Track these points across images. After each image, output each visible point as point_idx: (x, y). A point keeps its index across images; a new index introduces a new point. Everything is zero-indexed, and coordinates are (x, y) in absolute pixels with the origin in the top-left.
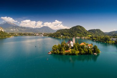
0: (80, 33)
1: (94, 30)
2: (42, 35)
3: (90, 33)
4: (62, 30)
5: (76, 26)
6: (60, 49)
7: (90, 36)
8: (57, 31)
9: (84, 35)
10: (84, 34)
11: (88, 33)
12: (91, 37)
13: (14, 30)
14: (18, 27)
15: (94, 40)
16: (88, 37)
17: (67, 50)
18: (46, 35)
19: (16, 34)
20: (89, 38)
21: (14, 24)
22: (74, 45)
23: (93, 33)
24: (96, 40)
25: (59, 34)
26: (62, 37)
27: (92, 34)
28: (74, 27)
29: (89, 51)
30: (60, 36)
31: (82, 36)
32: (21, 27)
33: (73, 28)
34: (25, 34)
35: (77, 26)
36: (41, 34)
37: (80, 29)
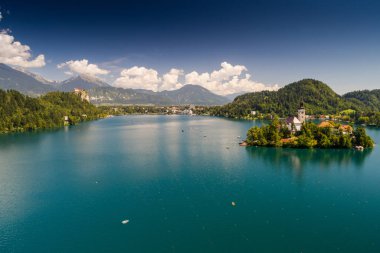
0: (316, 104)
1: (366, 92)
2: (191, 112)
3: (350, 104)
4: (253, 94)
5: (300, 83)
6: (269, 136)
7: (350, 111)
8: (236, 99)
9: (326, 108)
10: (329, 107)
11: (341, 104)
12: (352, 116)
13: (101, 97)
14: (112, 89)
15: (363, 122)
16: (343, 114)
17: (285, 137)
18: (203, 112)
19: (116, 109)
20: (345, 117)
21: (97, 81)
22: (303, 128)
23: (359, 102)
24: (371, 121)
25: (245, 106)
26: (256, 116)
27: (356, 107)
28: (294, 84)
29: (342, 139)
30: (249, 112)
31: (320, 113)
32: (121, 90)
33: (288, 88)
34: (139, 111)
35: (305, 82)
36: (187, 108)
37: (314, 89)
